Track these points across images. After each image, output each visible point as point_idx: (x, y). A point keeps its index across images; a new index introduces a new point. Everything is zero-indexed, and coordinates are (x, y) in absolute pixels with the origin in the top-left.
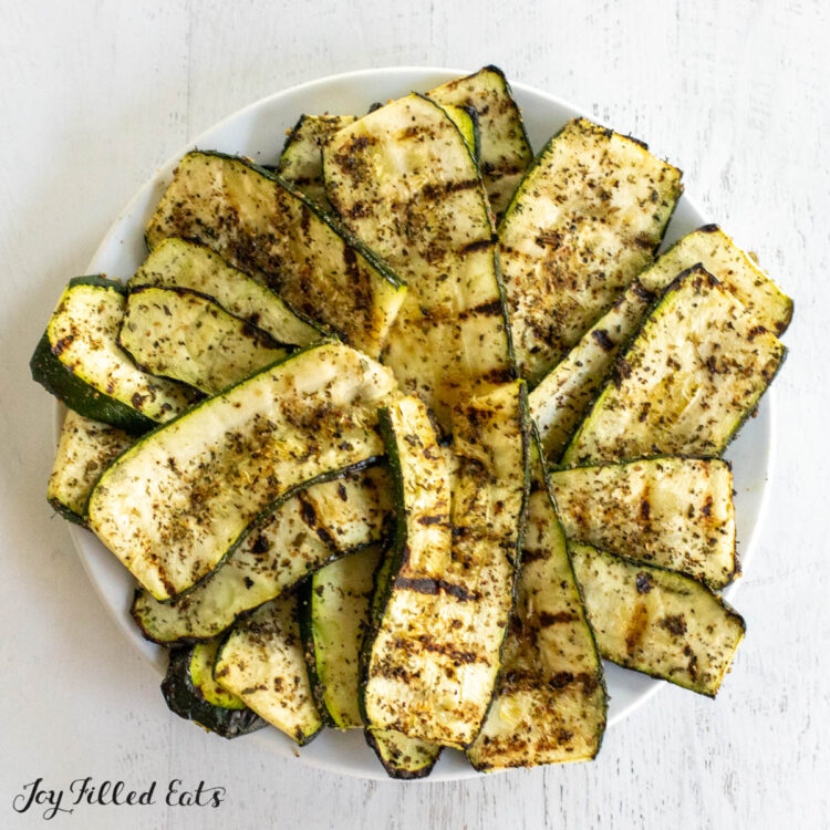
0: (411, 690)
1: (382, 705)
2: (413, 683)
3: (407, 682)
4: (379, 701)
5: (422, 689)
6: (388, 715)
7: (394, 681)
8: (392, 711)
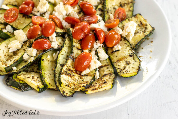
0: (72, 79)
1: (64, 80)
2: (73, 77)
3: (71, 77)
4: (64, 79)
5: (75, 79)
6: (66, 83)
7: (68, 76)
8: (67, 82)
